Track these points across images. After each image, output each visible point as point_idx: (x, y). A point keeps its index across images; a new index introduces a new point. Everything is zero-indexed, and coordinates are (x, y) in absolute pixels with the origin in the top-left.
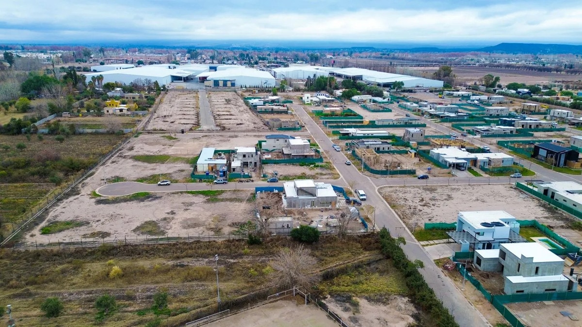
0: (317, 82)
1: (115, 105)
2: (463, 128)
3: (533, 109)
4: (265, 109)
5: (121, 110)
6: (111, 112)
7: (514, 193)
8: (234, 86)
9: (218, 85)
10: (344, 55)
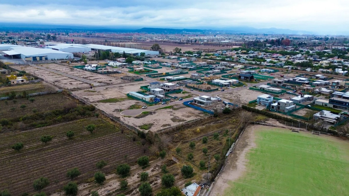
0: (103, 55)
1: (14, 78)
2: (203, 72)
3: (212, 62)
4: (104, 72)
5: (22, 81)
6: (15, 82)
7: (251, 91)
8: (47, 60)
9: (36, 60)
10: (63, 35)
